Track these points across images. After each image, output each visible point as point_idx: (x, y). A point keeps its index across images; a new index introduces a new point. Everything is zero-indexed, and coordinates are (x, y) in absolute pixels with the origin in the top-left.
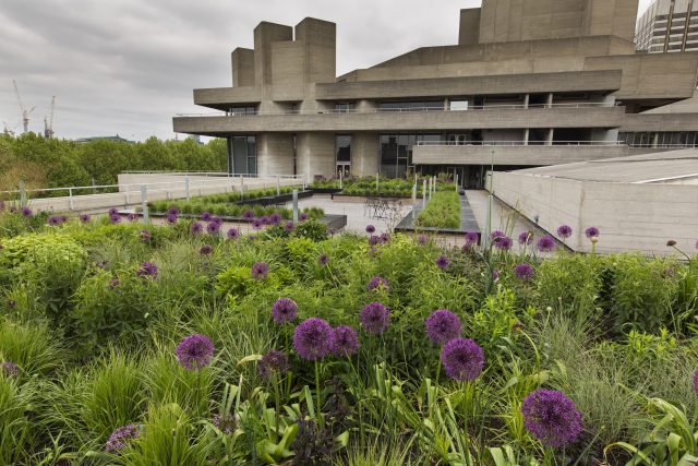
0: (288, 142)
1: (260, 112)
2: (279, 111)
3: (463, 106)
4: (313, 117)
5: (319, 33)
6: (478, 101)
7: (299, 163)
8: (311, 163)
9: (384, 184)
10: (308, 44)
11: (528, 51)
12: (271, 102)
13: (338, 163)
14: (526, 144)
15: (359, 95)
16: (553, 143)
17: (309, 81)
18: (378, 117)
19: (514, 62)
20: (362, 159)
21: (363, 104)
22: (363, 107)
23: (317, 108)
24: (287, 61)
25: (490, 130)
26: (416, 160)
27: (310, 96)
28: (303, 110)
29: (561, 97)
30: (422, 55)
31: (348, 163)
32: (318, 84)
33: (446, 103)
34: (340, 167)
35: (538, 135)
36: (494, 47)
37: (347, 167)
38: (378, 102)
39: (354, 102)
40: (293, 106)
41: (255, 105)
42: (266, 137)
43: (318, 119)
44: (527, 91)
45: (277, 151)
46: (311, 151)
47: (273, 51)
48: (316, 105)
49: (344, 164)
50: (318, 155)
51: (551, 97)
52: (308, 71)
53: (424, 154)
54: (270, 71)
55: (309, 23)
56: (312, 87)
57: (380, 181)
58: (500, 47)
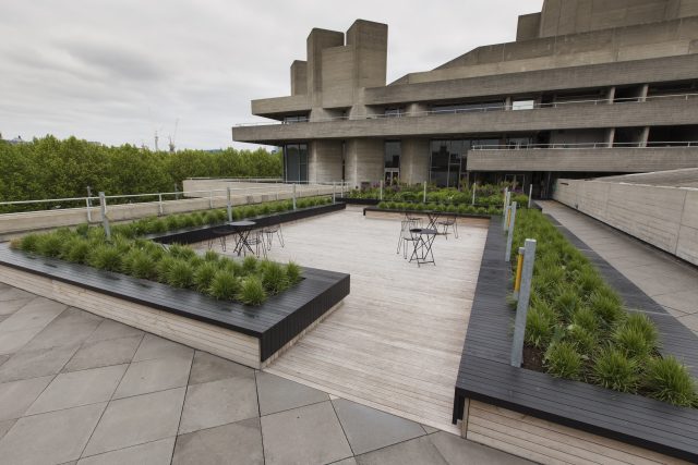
0: (337, 149)
1: (311, 119)
2: (329, 118)
3: (528, 105)
4: (362, 123)
5: (370, 36)
6: (546, 98)
7: (347, 169)
8: (359, 169)
9: (433, 194)
10: (358, 48)
11: (609, 41)
12: (320, 110)
13: (387, 170)
14: (610, 147)
15: (410, 98)
16: (648, 145)
17: (358, 86)
18: (429, 120)
19: (591, 54)
20: (411, 166)
21: (414, 107)
22: (414, 110)
23: (366, 114)
24: (338, 67)
25: (561, 132)
26: (471, 166)
27: (358, 101)
28: (352, 116)
29: (658, 89)
30: (481, 54)
31: (396, 170)
32: (367, 89)
33: (508, 102)
34: (388, 174)
35: (626, 136)
36: (566, 40)
37: (395, 174)
38: (430, 105)
39: (404, 106)
40: (342, 112)
41: (306, 114)
42: (315, 144)
43: (366, 125)
44: (613, 83)
45: (326, 158)
46: (358, 157)
47: (324, 58)
48: (365, 110)
49: (392, 170)
50: (366, 162)
51: (645, 89)
52: (358, 76)
53: (481, 159)
54: (321, 77)
55: (360, 25)
56: (362, 93)
57: (429, 191)
58: (573, 40)
